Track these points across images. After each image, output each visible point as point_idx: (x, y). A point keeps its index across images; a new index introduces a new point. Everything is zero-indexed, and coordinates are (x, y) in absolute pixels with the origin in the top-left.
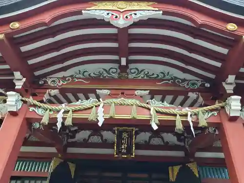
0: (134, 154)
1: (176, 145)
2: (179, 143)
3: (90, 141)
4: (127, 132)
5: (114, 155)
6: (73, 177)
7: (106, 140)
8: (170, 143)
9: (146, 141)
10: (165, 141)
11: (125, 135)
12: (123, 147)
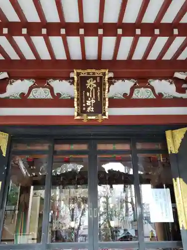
0: (107, 114)
1: (175, 98)
2: (179, 95)
3: (31, 96)
4: (95, 78)
5: (74, 116)
6: (4, 155)
7: (59, 94)
8: (165, 96)
9: (125, 95)
10: (157, 92)
11: (91, 84)
12: (88, 103)
